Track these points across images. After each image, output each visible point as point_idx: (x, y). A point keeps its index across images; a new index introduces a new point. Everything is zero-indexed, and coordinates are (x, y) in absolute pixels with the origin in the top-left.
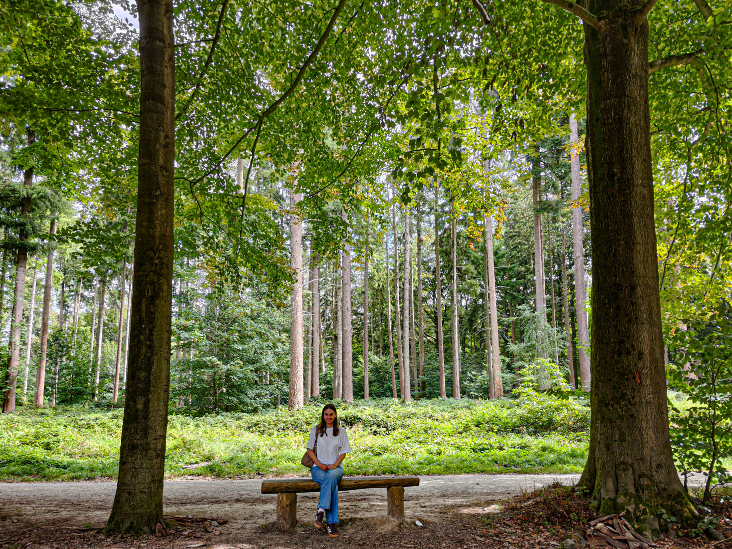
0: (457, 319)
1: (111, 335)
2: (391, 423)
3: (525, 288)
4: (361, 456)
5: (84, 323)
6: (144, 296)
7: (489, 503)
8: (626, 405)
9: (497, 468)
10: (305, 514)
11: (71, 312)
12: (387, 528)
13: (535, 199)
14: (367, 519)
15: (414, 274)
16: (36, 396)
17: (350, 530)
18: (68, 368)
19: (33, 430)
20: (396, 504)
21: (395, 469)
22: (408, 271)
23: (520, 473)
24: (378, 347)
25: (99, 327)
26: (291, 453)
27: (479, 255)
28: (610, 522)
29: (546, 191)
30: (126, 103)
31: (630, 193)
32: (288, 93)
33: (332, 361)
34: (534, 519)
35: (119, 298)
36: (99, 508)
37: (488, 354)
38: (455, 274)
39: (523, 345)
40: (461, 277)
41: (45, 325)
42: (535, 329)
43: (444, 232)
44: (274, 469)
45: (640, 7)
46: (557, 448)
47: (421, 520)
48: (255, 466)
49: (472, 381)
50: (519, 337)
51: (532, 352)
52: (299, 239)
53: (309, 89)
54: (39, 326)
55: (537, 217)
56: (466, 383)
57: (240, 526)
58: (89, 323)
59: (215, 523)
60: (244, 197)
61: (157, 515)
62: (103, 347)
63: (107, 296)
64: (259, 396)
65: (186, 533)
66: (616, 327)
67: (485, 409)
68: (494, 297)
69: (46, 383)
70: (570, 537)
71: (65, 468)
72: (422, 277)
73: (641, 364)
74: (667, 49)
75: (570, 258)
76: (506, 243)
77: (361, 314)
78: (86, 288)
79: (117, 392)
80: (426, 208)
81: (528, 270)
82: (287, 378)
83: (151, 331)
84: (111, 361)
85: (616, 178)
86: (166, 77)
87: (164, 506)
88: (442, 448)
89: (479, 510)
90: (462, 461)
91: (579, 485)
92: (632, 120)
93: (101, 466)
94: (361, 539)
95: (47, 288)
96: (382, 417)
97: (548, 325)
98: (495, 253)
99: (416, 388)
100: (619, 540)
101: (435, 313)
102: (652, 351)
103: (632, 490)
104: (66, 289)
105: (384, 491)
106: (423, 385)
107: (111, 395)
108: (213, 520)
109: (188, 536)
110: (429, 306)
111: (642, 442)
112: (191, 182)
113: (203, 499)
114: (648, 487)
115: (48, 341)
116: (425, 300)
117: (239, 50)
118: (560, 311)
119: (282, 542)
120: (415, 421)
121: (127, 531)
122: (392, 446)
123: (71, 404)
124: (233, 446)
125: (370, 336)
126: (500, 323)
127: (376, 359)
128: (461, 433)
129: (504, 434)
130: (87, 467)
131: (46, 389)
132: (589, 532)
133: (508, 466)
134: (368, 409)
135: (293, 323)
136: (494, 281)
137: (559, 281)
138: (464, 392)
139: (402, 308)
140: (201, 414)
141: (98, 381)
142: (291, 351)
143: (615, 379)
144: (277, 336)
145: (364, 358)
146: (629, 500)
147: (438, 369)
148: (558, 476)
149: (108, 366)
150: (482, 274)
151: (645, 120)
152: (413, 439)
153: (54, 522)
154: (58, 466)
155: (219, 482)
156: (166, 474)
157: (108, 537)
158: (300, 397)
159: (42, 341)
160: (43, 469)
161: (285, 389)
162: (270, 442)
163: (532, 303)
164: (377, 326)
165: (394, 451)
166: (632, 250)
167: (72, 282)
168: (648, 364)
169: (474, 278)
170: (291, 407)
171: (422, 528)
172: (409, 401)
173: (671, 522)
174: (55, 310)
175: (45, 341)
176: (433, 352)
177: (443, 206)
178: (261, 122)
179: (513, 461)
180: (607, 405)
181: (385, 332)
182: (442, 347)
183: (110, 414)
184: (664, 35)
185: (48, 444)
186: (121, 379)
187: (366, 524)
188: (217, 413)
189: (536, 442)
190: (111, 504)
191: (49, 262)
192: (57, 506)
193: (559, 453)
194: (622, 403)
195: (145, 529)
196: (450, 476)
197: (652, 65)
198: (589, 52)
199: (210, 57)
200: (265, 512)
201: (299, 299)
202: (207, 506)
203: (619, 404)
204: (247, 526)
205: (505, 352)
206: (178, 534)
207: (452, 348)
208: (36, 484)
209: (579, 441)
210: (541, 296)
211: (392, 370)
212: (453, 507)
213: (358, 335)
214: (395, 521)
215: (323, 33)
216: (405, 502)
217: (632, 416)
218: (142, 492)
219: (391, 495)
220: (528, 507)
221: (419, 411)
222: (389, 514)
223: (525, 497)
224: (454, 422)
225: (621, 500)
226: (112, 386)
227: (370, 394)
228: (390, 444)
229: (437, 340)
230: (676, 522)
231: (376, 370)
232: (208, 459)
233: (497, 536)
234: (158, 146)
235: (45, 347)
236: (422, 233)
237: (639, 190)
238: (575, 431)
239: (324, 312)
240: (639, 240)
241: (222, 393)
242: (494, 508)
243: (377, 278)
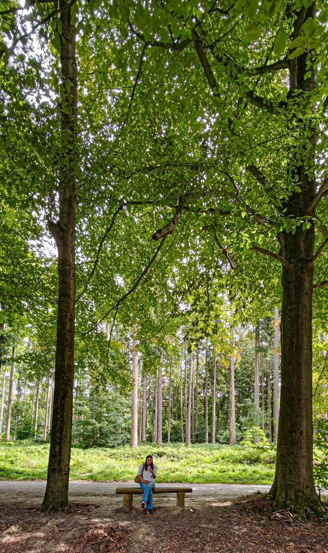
0: (215, 404)
1: (43, 406)
2: (180, 456)
3: (249, 389)
4: (165, 473)
5: (29, 399)
6: (59, 395)
7: (226, 501)
8: (293, 457)
9: (231, 481)
10: (137, 504)
11: (22, 393)
12: (176, 512)
13: (256, 345)
14: (167, 507)
15: (194, 380)
16: (6, 435)
17: (158, 513)
18: (21, 421)
19: (4, 453)
20: (181, 502)
21: (181, 480)
22: (191, 379)
23: (242, 484)
24: (175, 416)
25: (36, 402)
26: (131, 470)
27: (227, 372)
28: (282, 513)
29: (262, 341)
30: (50, 294)
31: (301, 353)
32: (133, 290)
33: (152, 422)
34: (246, 509)
35: (46, 387)
36: (37, 497)
37: (230, 422)
38: (215, 381)
39: (247, 418)
40: (218, 383)
41: (10, 400)
42: (253, 411)
43: (210, 359)
44: (122, 478)
45: (310, 258)
46: (260, 471)
47: (192, 509)
48: (113, 476)
49: (221, 435)
50: (245, 414)
51: (251, 423)
52: (136, 361)
53: (143, 288)
54: (7, 399)
55: (256, 354)
56: (218, 436)
57: (105, 509)
58: (32, 399)
59: (93, 507)
60: (109, 342)
61: (65, 503)
62: (39, 411)
63: (40, 386)
64: (115, 439)
65: (79, 512)
66: (290, 419)
67: (227, 450)
68: (234, 393)
69: (11, 429)
70: (263, 520)
71: (20, 474)
72: (198, 381)
73: (301, 438)
74: (323, 277)
75: (273, 375)
76: (241, 366)
77: (168, 399)
78: (30, 382)
79: (45, 434)
80: (201, 347)
81: (251, 380)
82: (130, 431)
83: (63, 413)
84: (43, 418)
85: (294, 345)
86: (71, 285)
87: (69, 496)
88: (205, 470)
89: (221, 505)
90: (214, 477)
91: (269, 494)
92: (304, 316)
93: (38, 473)
94: (164, 518)
95: (11, 381)
96: (176, 453)
97: (260, 409)
98: (235, 372)
99: (194, 437)
100: (286, 522)
101: (204, 400)
102: (307, 431)
103: (294, 498)
104: (20, 382)
105: (176, 494)
106: (197, 436)
107: (43, 435)
108: (92, 505)
109: (80, 513)
110: (202, 397)
111: (300, 475)
112: (83, 334)
113: (88, 493)
114: (301, 497)
115: (12, 407)
116: (199, 393)
117: (108, 267)
118: (266, 401)
119: (125, 518)
120: (192, 455)
121: (51, 510)
122: (180, 468)
123: (23, 439)
124: (102, 466)
125: (171, 411)
126: (236, 406)
127: (174, 423)
128: (214, 462)
129: (235, 464)
130: (31, 474)
131: (11, 431)
132: (272, 517)
133: (236, 480)
134: (169, 449)
135: (133, 404)
136: (234, 385)
137: (266, 386)
138: (217, 441)
139: (188, 398)
140: (86, 448)
141: (36, 428)
142: (132, 418)
143: (289, 444)
144: (125, 409)
145: (168, 422)
146: (292, 503)
147: (205, 428)
148: (260, 486)
149: (41, 421)
150: (228, 382)
151: (310, 317)
152: (191, 465)
153: (15, 504)
154: (17, 473)
155: (96, 484)
156: (70, 479)
157: (42, 512)
158: (136, 441)
159: (9, 407)
160: (9, 474)
161: (129, 436)
162: (120, 464)
163: (252, 397)
164: (175, 406)
165: (181, 471)
166: (300, 381)
167: (23, 378)
168: (305, 438)
169: (225, 383)
170: (131, 446)
171: (193, 512)
172: (190, 445)
173: (312, 514)
174: (15, 392)
175: (10, 408)
176: (203, 419)
177: (210, 346)
178: (118, 305)
179: (239, 478)
180: (284, 457)
181: (179, 409)
182: (207, 418)
183: (42, 446)
184: (322, 269)
185: (12, 461)
186: (48, 427)
187: (166, 510)
188: (95, 448)
189: (251, 468)
190: (43, 495)
191: (12, 369)
192: (17, 495)
193: (261, 474)
194: (292, 456)
195: (60, 509)
196: (208, 484)
197: (315, 286)
198: (284, 280)
199: (93, 271)
200: (118, 502)
201: (136, 392)
202: (89, 497)
203: (290, 456)
204: (109, 509)
205: (237, 421)
206: (75, 512)
207: (212, 418)
208: (7, 482)
209: (271, 468)
210: (257, 394)
211: (182, 428)
212: (208, 502)
213: (166, 409)
214: (180, 509)
215: (151, 259)
216: (185, 499)
217: (296, 462)
218: (58, 491)
219: (178, 497)
220: (244, 503)
221: (194, 450)
222: (177, 505)
223: (243, 498)
224: (211, 456)
225: (288, 502)
226: (43, 431)
227: (171, 440)
228: (179, 467)
229: (205, 414)
230: (314, 514)
231: (174, 428)
232: (90, 472)
233: (228, 518)
234: (67, 320)
235: (10, 411)
236: (199, 360)
237: (305, 351)
238: (270, 463)
239: (148, 397)
240: (304, 376)
241: (97, 437)
242: (228, 504)
243: (175, 382)
